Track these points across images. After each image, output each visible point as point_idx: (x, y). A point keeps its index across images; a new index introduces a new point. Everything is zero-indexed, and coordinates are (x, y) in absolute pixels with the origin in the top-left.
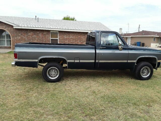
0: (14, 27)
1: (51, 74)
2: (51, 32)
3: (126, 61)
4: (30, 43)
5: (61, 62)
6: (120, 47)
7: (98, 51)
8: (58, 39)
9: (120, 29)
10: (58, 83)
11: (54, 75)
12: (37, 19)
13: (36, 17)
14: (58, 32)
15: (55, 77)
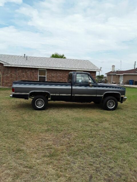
0: (4, 65)
1: (39, 104)
2: (39, 69)
3: (95, 95)
4: (22, 81)
5: (46, 95)
6: (91, 84)
7: (74, 87)
8: (46, 76)
9: (113, 66)
10: (43, 111)
11: (40, 105)
12: (26, 57)
13: (25, 55)
14: (46, 70)
15: (41, 106)
